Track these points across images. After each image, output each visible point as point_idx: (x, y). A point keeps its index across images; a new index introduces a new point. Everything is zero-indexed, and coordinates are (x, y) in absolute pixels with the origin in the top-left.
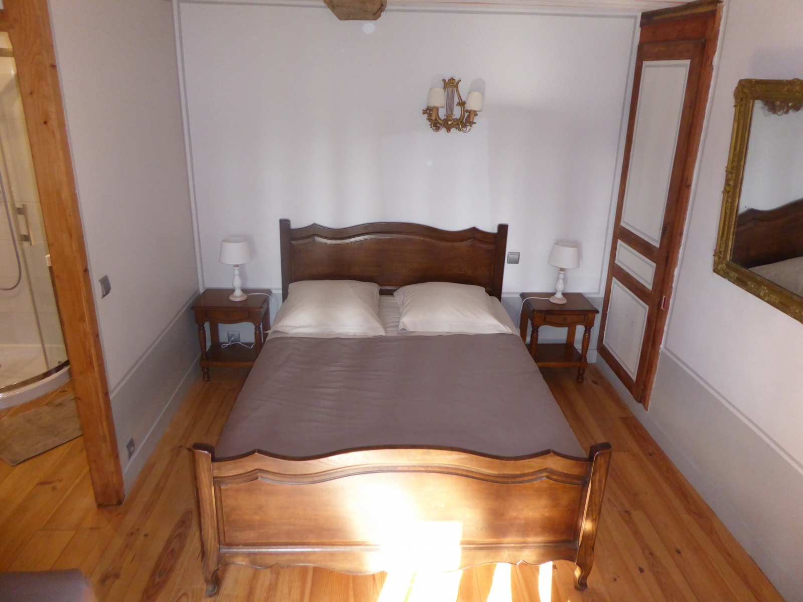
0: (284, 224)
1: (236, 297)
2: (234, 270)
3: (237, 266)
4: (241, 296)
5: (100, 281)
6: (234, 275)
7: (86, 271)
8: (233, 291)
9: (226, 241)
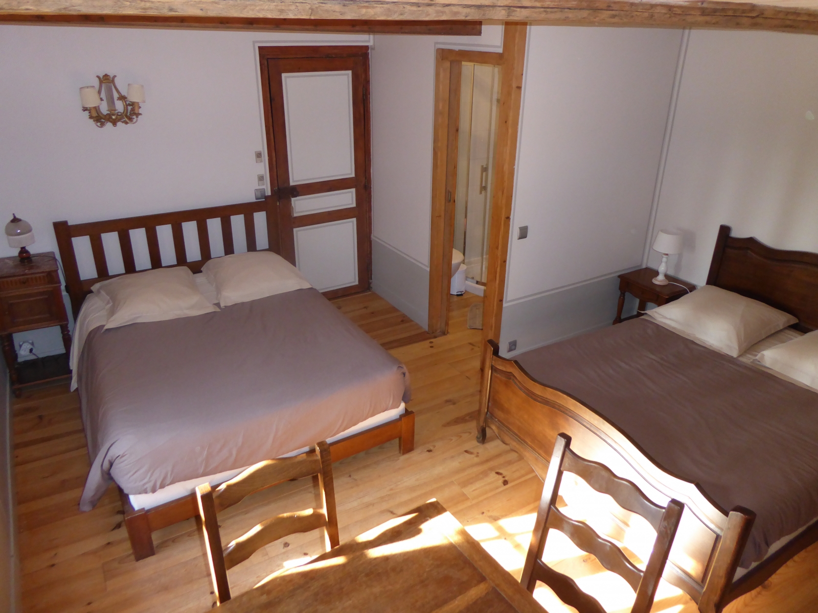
0: (724, 231)
1: (656, 280)
2: (663, 257)
3: (667, 255)
4: (661, 281)
5: (520, 228)
6: (662, 262)
7: (508, 218)
8: (656, 273)
9: (662, 231)
